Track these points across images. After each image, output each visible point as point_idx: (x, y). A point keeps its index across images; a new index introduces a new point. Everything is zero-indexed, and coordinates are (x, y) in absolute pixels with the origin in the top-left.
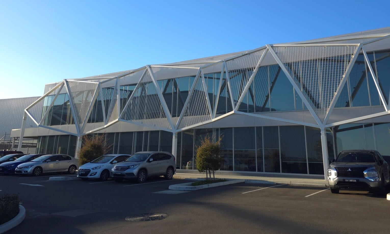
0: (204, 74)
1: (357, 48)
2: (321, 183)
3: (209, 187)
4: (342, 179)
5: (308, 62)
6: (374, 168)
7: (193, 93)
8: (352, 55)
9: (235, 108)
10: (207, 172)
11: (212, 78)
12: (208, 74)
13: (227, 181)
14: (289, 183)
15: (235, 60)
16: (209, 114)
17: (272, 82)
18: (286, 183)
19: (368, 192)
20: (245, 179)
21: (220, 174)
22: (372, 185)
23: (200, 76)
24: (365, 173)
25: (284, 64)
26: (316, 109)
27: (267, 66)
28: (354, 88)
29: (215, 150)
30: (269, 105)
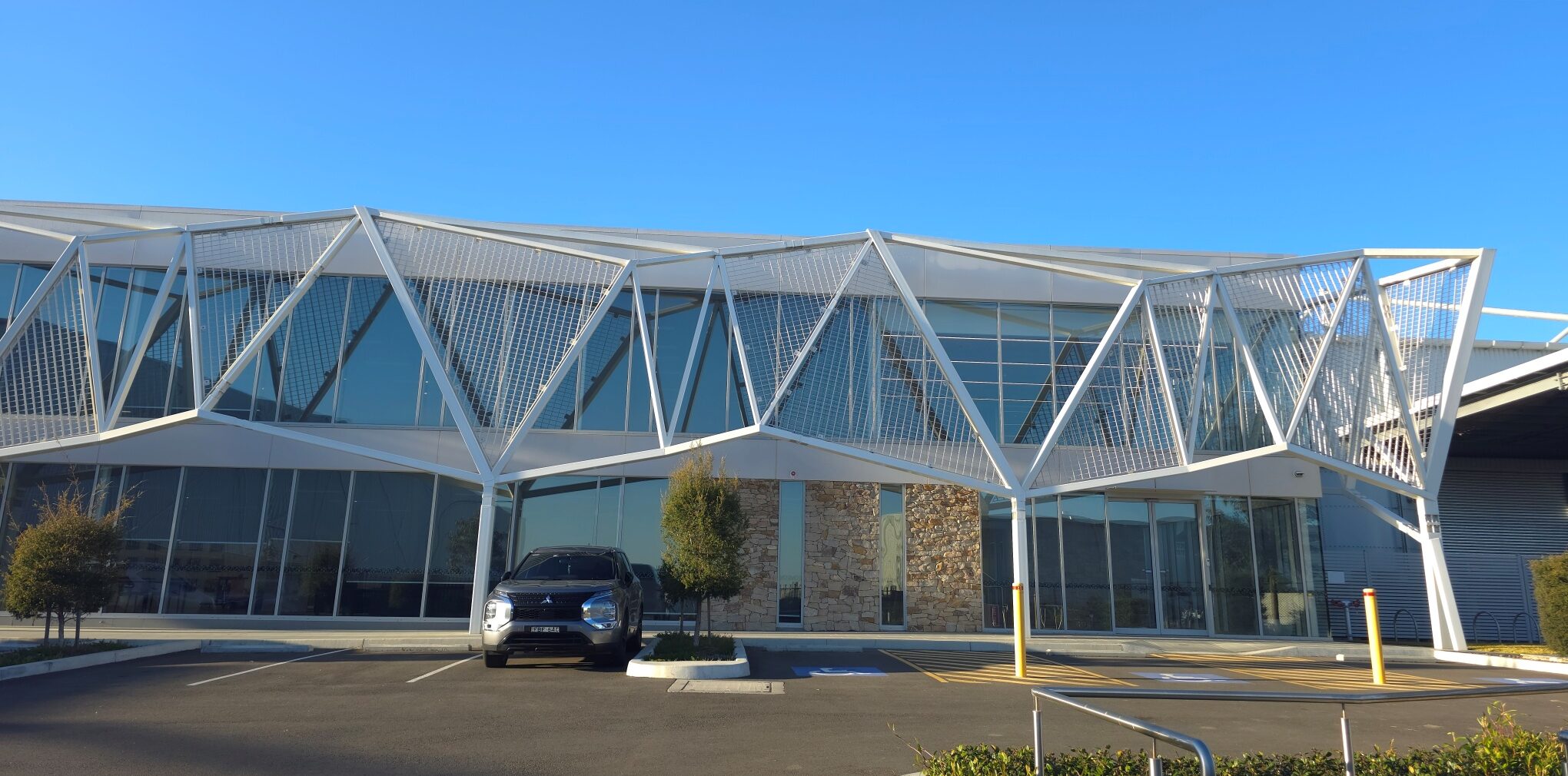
0: (91, 265)
1: (621, 271)
3: (51, 671)
4: (522, 625)
6: (610, 594)
7: (26, 328)
9: (203, 400)
10: (49, 618)
11: (124, 286)
12: (108, 266)
13: (131, 647)
14: (357, 646)
15: (231, 234)
16: (90, 412)
17: (354, 332)
18: (348, 647)
19: (583, 659)
20: (202, 641)
21: (104, 624)
22: (596, 640)
23: (71, 267)
24: (585, 608)
25: (406, 279)
27: (345, 277)
29: (101, 541)
30: (332, 403)
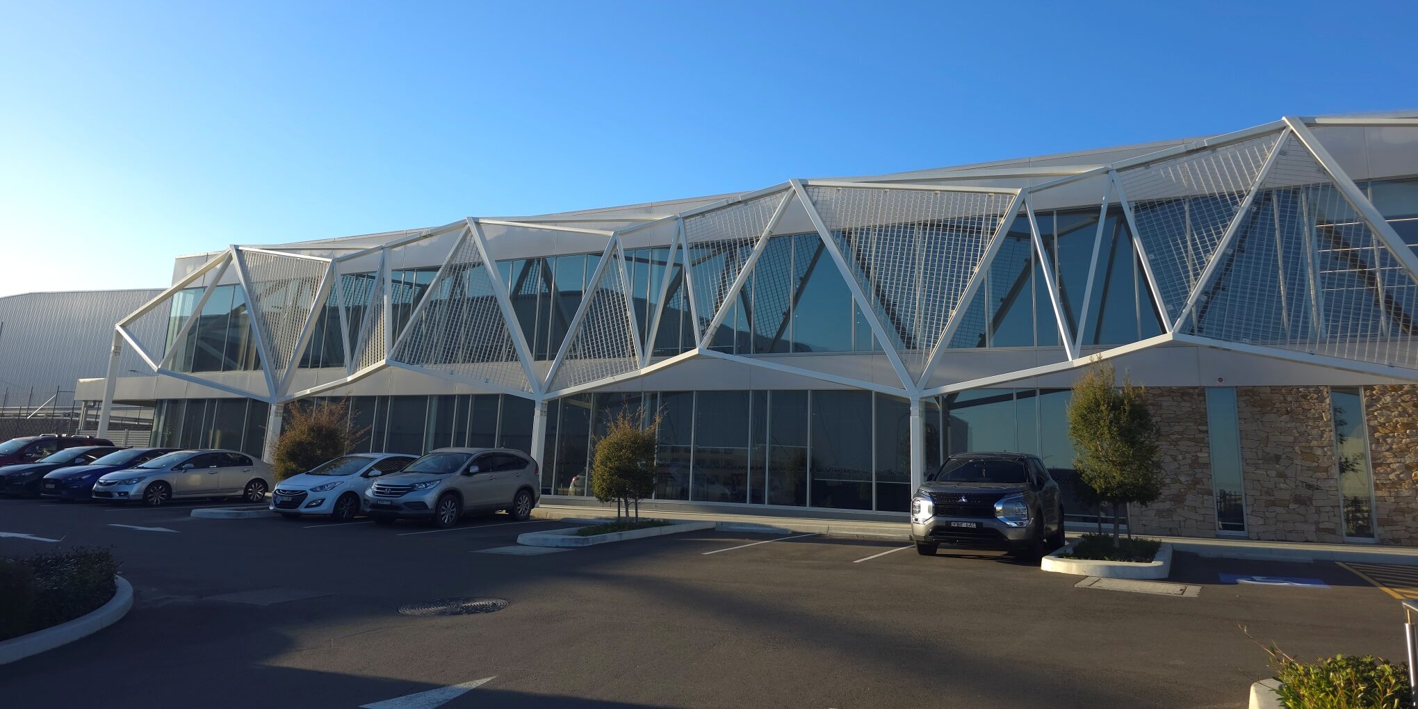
0: (625, 250)
1: (1014, 199)
2: (902, 532)
3: (622, 539)
4: (943, 520)
5: (893, 231)
6: (1021, 495)
7: (592, 299)
8: (1001, 216)
9: (701, 341)
10: (619, 502)
11: (646, 261)
12: (636, 249)
13: (670, 525)
14: (823, 532)
15: (708, 215)
16: (634, 355)
17: (801, 279)
18: (817, 531)
19: (1005, 553)
20: (717, 522)
21: (656, 507)
22: (1011, 536)
23: (613, 254)
24: (999, 508)
25: (832, 232)
26: (905, 350)
27: (790, 236)
28: (1002, 300)
29: (644, 447)
30: (789, 335)
